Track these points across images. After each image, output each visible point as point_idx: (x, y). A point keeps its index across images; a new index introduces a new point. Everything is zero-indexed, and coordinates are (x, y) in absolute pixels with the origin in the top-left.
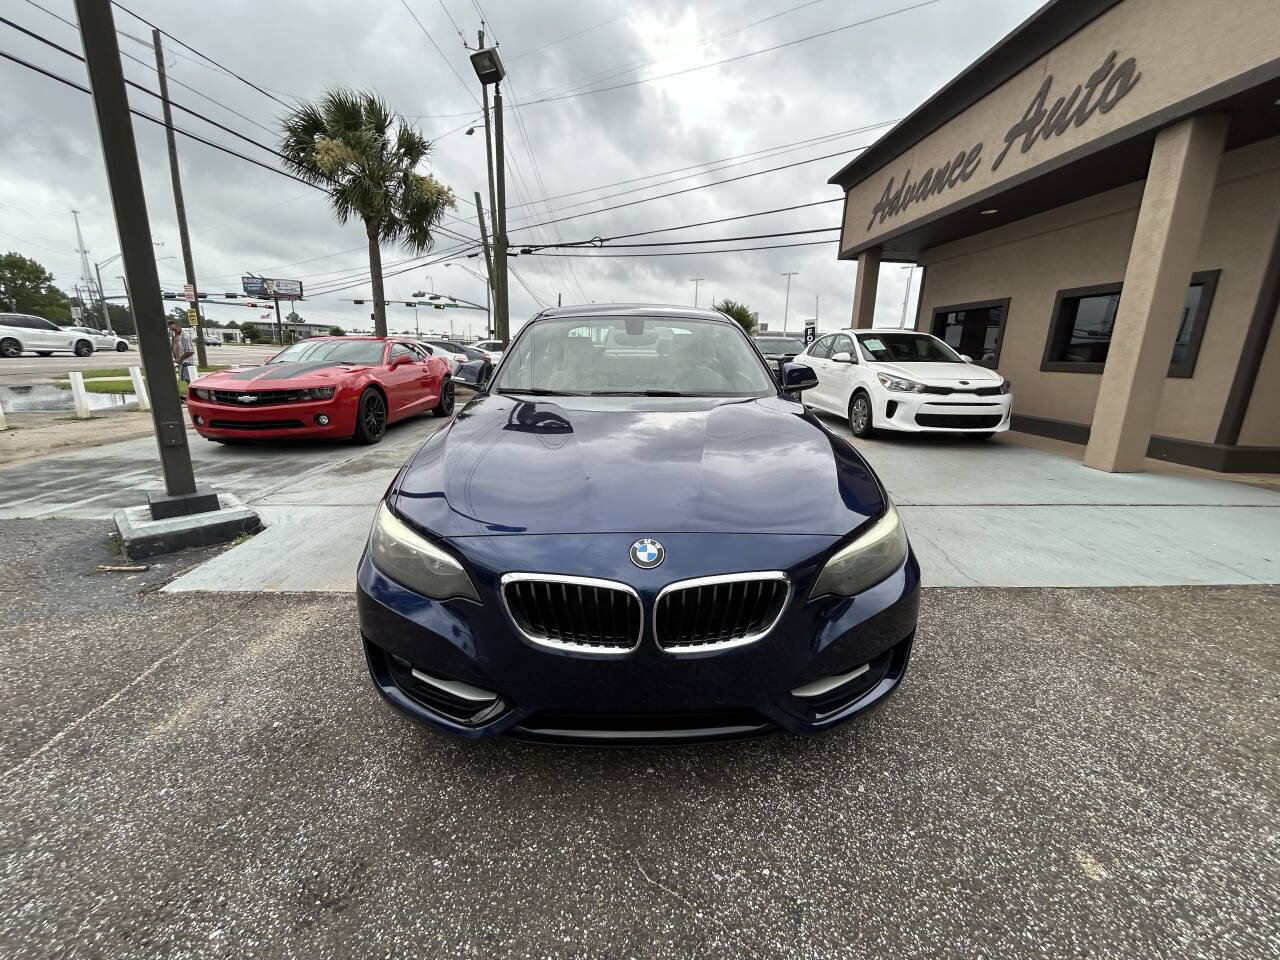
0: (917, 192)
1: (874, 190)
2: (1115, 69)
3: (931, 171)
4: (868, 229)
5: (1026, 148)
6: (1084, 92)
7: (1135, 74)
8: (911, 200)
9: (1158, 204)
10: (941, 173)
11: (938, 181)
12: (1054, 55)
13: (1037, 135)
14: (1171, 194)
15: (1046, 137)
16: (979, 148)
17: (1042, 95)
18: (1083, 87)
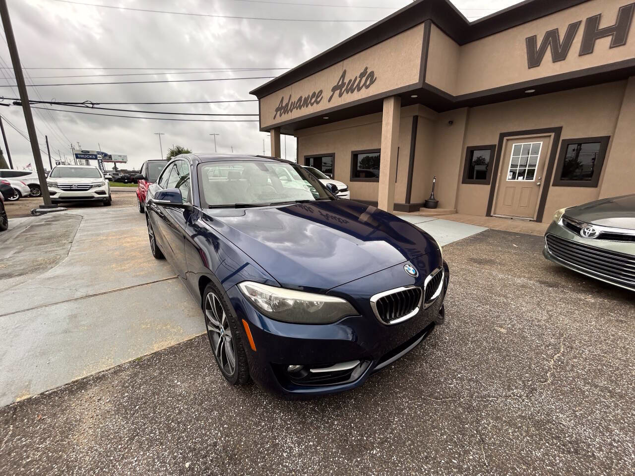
0: (296, 105)
1: (274, 100)
2: (368, 73)
3: (301, 97)
4: (274, 118)
5: (340, 95)
6: (358, 80)
7: (375, 78)
8: (294, 108)
9: (387, 124)
10: (306, 100)
11: (306, 102)
12: (346, 62)
13: (344, 92)
14: (391, 121)
15: (347, 93)
16: (321, 92)
17: (343, 76)
18: (358, 77)
